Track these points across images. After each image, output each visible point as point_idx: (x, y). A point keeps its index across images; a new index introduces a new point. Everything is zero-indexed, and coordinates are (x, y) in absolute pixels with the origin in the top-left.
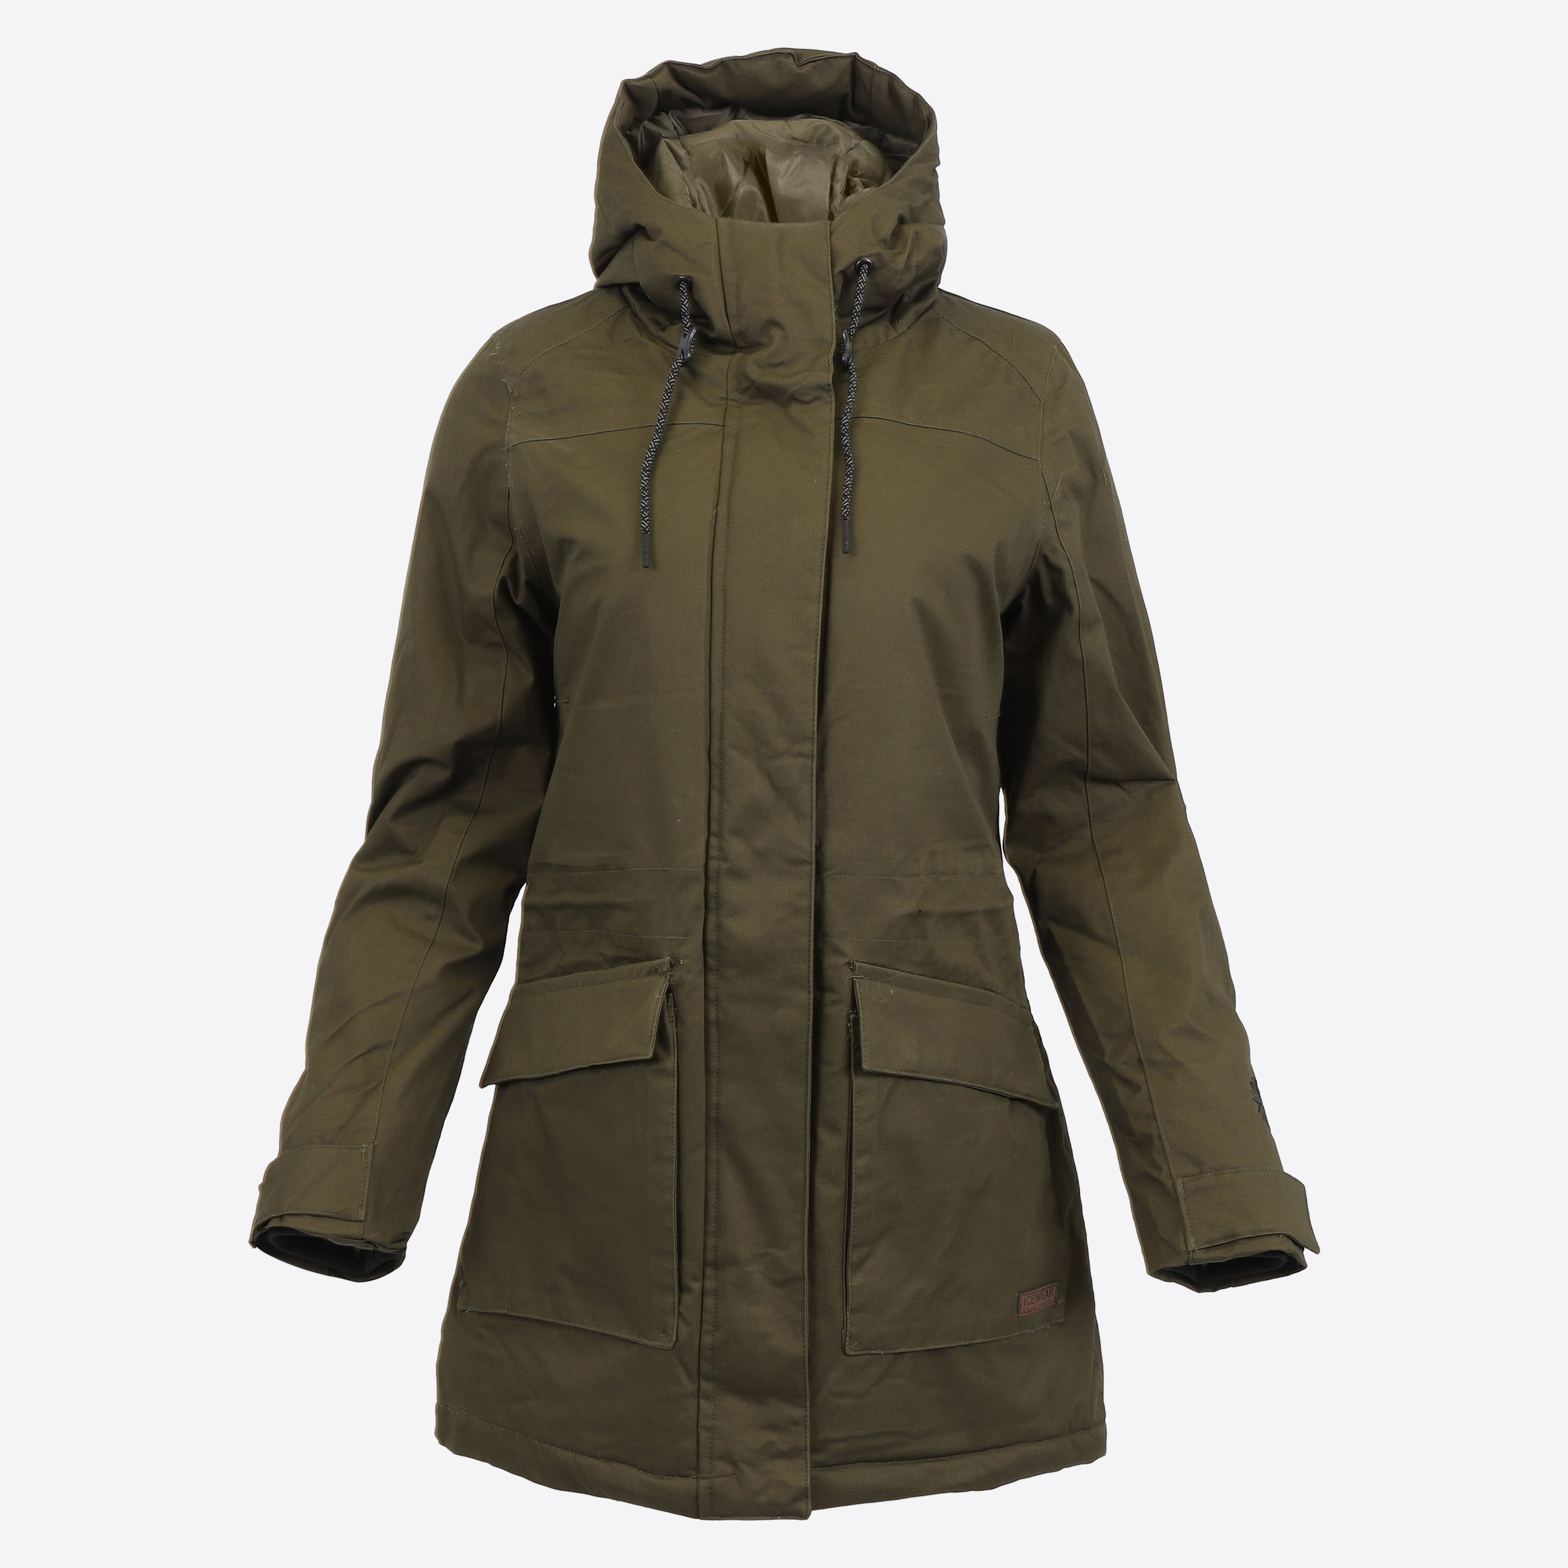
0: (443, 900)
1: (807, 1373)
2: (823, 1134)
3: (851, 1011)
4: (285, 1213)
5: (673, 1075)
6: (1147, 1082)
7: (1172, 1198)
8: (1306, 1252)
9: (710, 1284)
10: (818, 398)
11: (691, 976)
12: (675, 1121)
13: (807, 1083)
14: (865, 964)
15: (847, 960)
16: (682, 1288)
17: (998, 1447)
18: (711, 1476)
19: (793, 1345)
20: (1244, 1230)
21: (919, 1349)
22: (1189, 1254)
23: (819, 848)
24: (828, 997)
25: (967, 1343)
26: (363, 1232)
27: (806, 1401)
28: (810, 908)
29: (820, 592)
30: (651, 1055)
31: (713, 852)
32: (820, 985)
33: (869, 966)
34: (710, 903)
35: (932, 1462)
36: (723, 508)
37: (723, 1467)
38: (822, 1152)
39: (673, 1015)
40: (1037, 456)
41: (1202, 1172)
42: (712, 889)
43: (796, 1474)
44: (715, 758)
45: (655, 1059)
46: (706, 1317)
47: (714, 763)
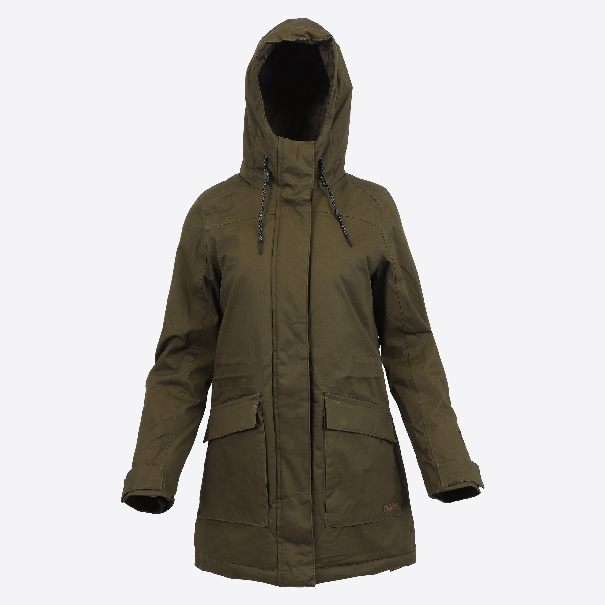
0: (186, 385)
1: (313, 535)
2: (315, 451)
3: (324, 409)
4: (134, 489)
5: (263, 433)
6: (426, 432)
7: (436, 470)
8: (480, 488)
9: (279, 505)
10: (305, 204)
11: (268, 399)
12: (265, 448)
13: (309, 434)
14: (329, 393)
15: (322, 392)
16: (270, 507)
17: (377, 559)
18: (282, 570)
19: (307, 525)
20: (460, 480)
21: (350, 525)
22: (442, 488)
23: (310, 354)
24: (316, 405)
25: (366, 523)
26: (162, 494)
27: (313, 545)
28: (308, 374)
29: (307, 269)
30: (255, 426)
31: (275, 357)
32: (312, 400)
33: (330, 394)
34: (274, 374)
35: (356, 565)
36: (275, 243)
37: (285, 567)
38: (315, 457)
39: (261, 412)
40: (380, 225)
41: (445, 461)
42: (275, 369)
43: (310, 571)
44: (274, 325)
45: (256, 428)
46: (278, 516)
47: (274, 327)
